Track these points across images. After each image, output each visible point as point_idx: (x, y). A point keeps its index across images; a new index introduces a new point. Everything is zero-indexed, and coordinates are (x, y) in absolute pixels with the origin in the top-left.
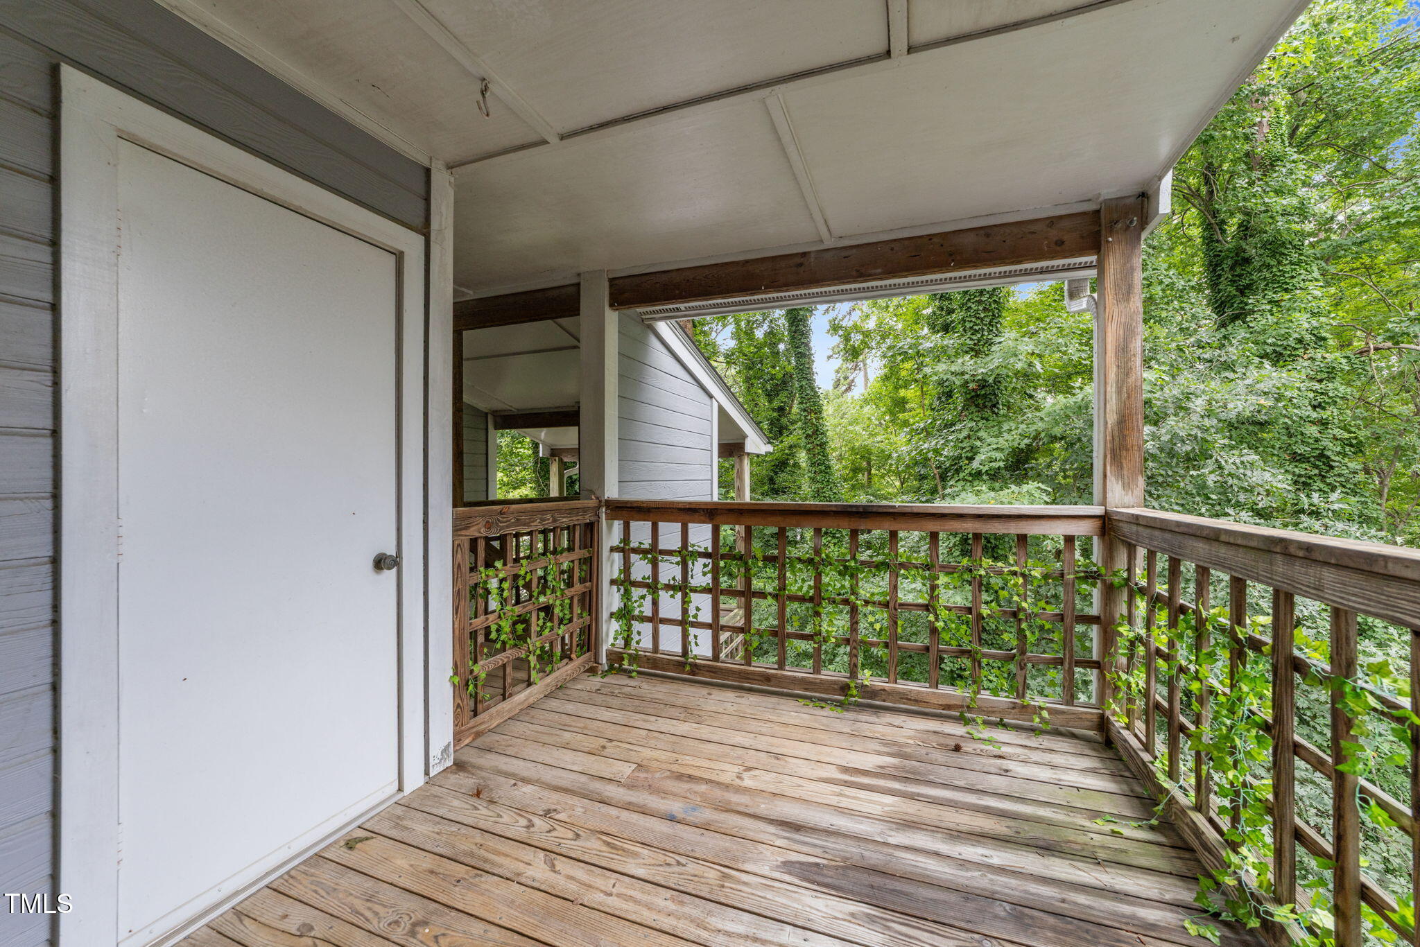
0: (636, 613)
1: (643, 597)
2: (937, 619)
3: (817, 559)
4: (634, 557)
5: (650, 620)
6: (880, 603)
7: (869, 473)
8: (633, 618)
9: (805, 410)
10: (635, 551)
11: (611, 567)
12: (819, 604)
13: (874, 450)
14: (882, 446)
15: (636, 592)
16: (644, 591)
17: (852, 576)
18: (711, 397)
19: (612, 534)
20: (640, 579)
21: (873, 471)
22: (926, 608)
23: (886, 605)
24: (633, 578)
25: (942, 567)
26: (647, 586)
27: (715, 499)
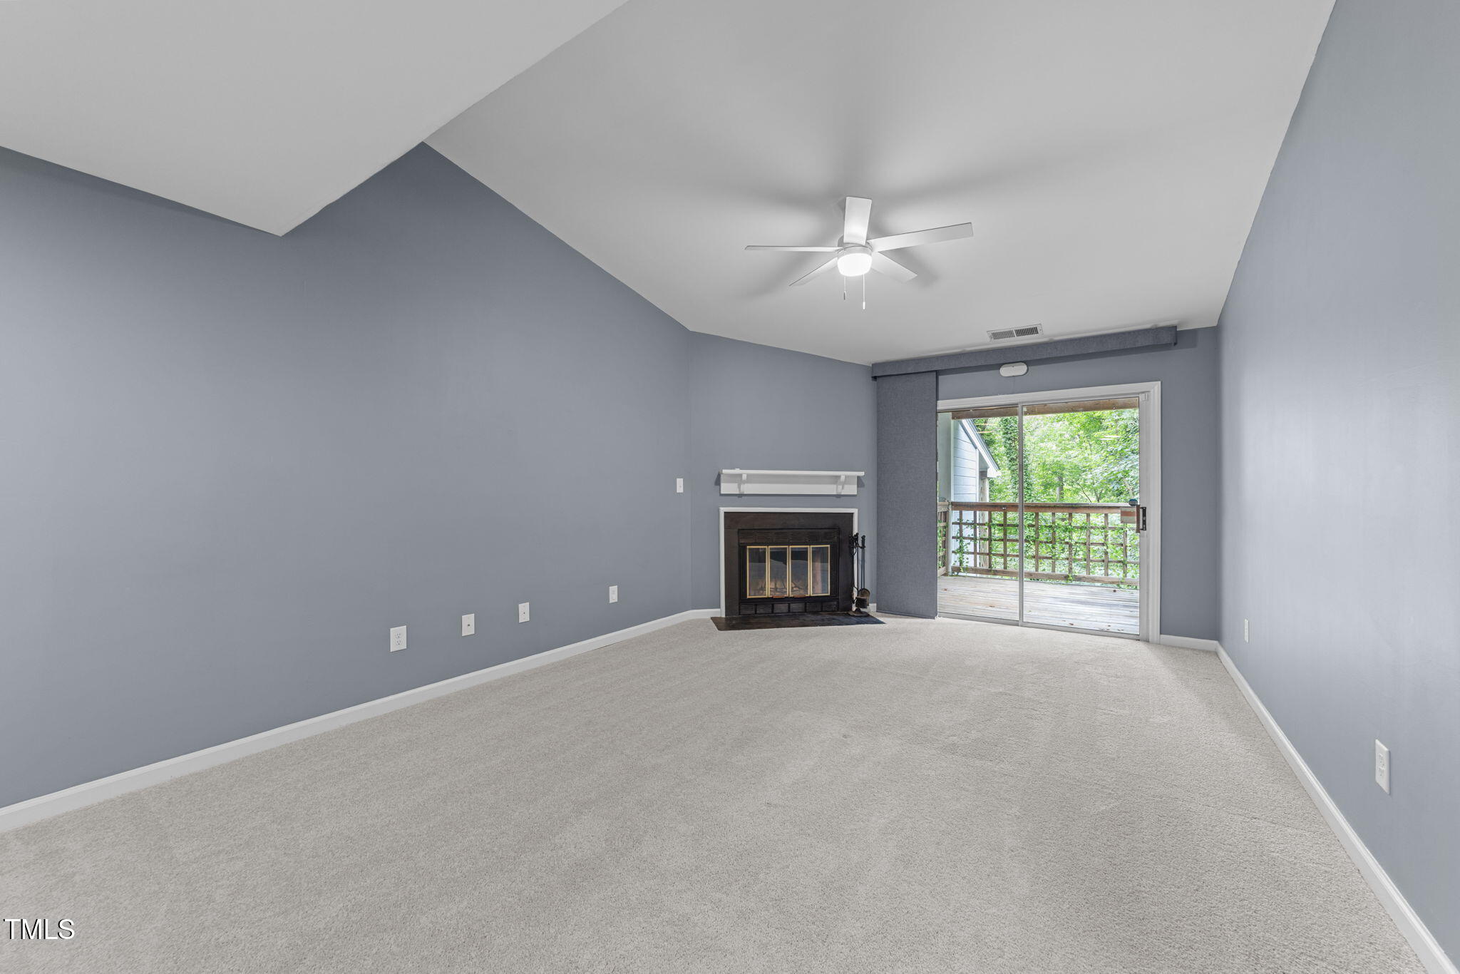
0: (966, 550)
1: (969, 544)
2: (1108, 548)
3: (1053, 526)
4: (964, 527)
5: (973, 553)
6: (1082, 543)
7: (1061, 488)
8: (964, 553)
9: (1009, 439)
10: (965, 524)
11: (954, 530)
12: (1055, 544)
13: (1068, 466)
14: (1076, 461)
15: (966, 541)
16: (969, 541)
17: (1069, 532)
18: (976, 448)
19: (954, 516)
20: (967, 536)
21: (1066, 487)
22: (1103, 544)
23: (1085, 544)
24: (964, 535)
25: (1110, 528)
26: (971, 539)
27: (978, 501)
